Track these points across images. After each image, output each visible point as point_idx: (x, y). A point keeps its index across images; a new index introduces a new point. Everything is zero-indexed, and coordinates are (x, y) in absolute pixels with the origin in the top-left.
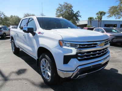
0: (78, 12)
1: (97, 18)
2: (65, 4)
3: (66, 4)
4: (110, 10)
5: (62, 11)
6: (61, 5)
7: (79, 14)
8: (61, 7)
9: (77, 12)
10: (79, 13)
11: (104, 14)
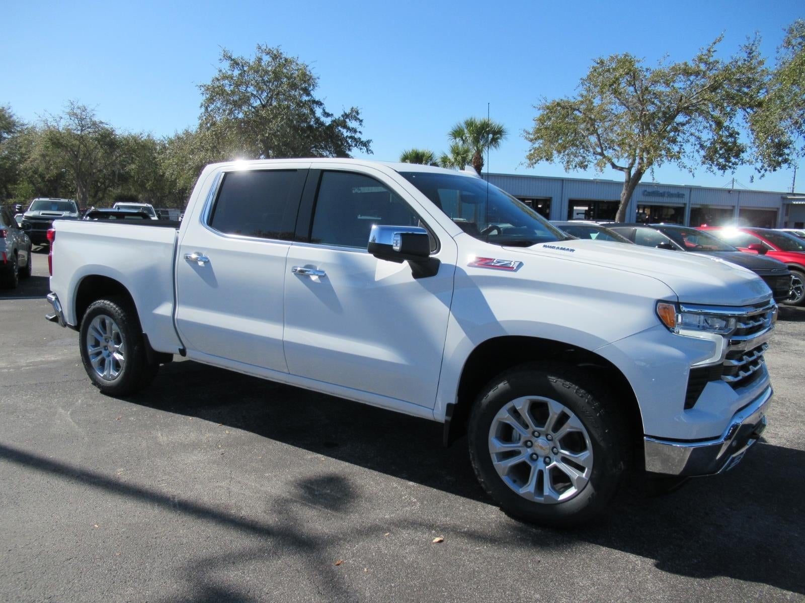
0: (354, 114)
1: (451, 156)
2: (266, 59)
3: (275, 57)
4: (541, 121)
5: (245, 100)
6: (235, 63)
7: (355, 131)
8: (236, 73)
9: (346, 116)
10: (352, 124)
11: (495, 141)
